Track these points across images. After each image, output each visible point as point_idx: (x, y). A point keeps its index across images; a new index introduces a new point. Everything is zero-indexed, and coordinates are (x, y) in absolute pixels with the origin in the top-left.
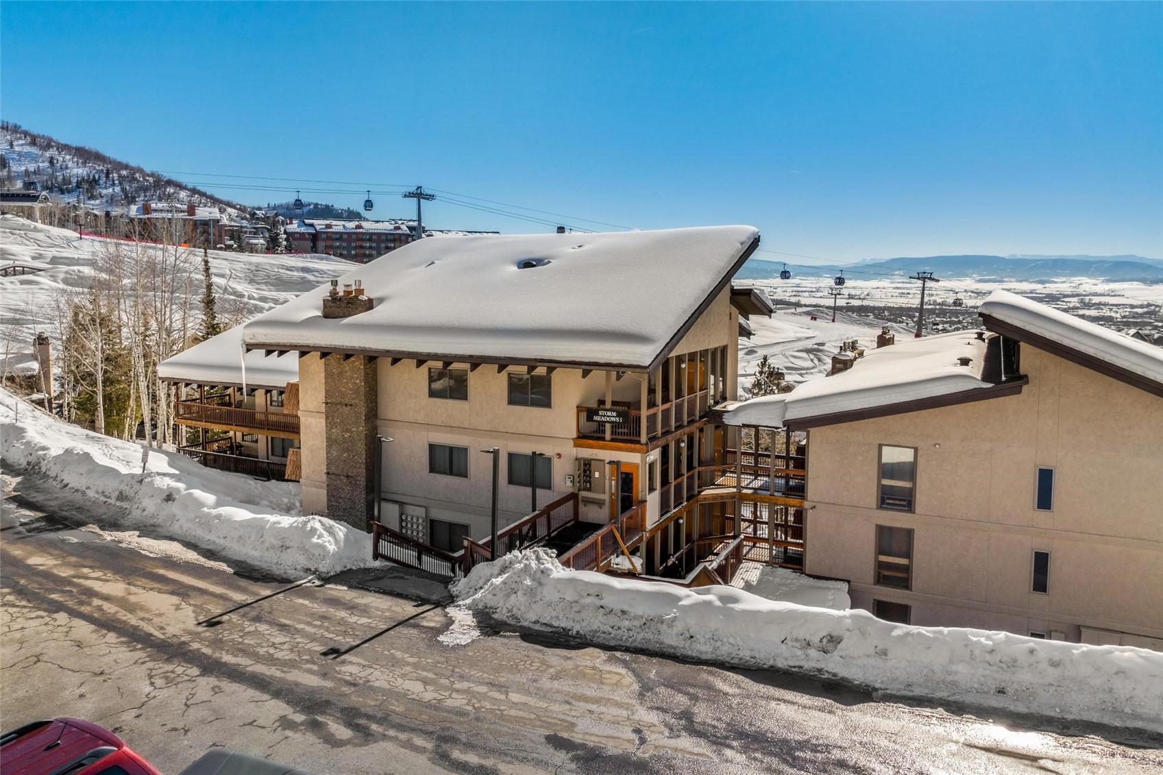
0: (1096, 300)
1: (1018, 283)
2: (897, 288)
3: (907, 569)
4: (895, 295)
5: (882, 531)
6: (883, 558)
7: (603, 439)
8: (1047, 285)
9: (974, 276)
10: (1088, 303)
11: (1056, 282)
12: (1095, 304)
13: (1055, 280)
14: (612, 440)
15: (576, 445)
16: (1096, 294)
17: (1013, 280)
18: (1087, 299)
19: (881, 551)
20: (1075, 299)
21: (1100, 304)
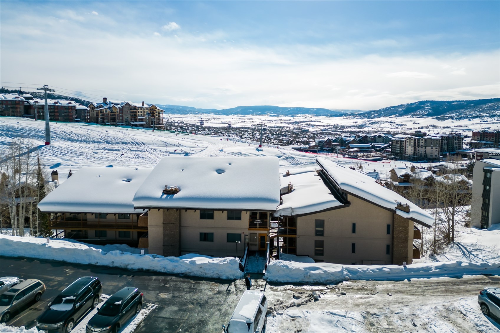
0: (312, 123)
1: (284, 117)
2: (240, 119)
3: (323, 250)
4: (239, 122)
5: (316, 241)
6: (317, 248)
7: (257, 228)
8: (295, 118)
9: (268, 114)
10: (310, 125)
11: (297, 116)
12: (312, 125)
13: (297, 115)
14: (259, 228)
15: (249, 230)
16: (312, 121)
17: (283, 115)
18: (309, 123)
19: (316, 246)
20: (305, 123)
21: (313, 125)
